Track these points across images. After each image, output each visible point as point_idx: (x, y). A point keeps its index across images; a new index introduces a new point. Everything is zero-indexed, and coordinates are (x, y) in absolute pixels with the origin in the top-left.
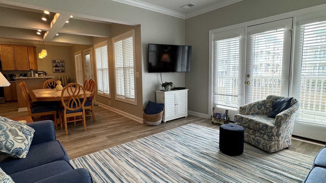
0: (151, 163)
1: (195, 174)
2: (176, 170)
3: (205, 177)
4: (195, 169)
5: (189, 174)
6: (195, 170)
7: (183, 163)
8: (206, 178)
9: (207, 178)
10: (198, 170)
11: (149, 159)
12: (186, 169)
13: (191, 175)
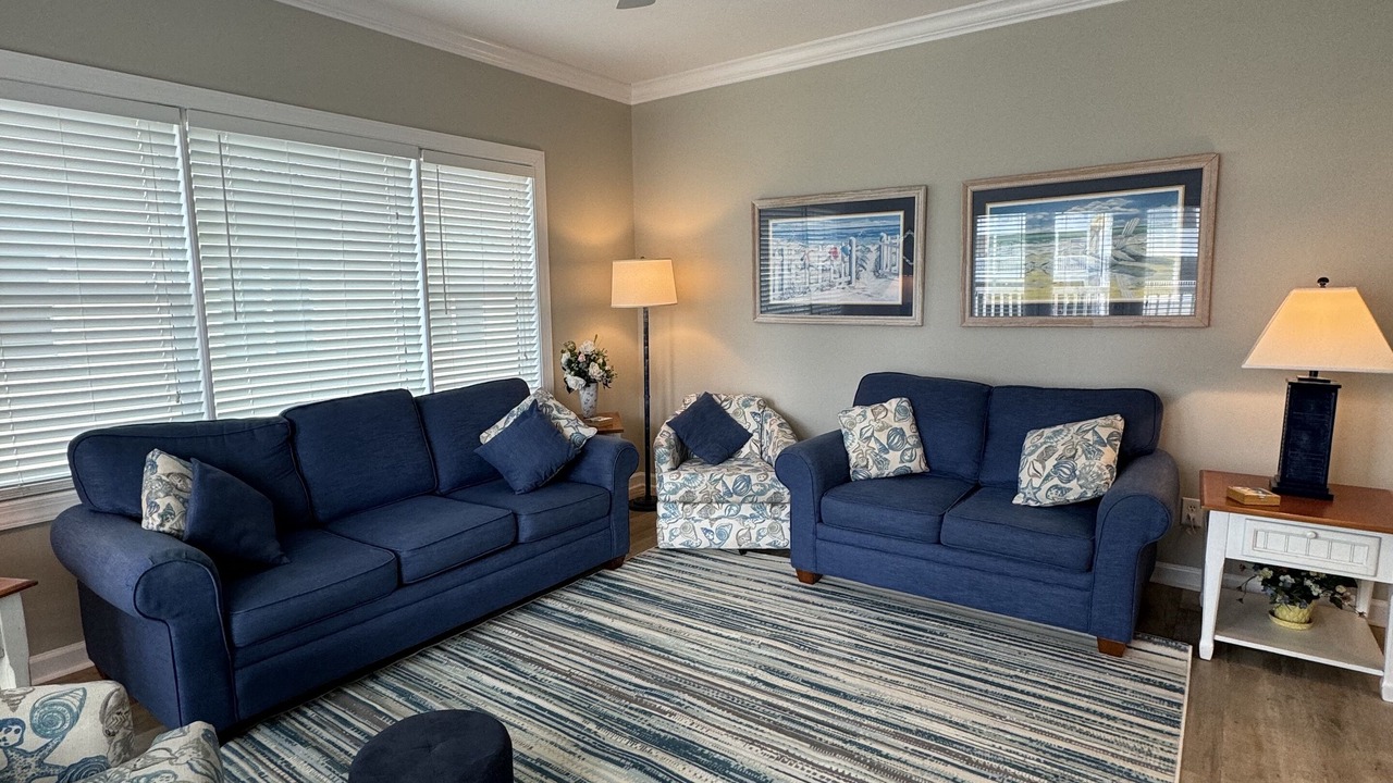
0: (855, 734)
1: (666, 716)
2: (741, 723)
3: (632, 712)
4: (669, 736)
5: (688, 710)
6: (669, 733)
7: (722, 758)
8: (631, 708)
9: (627, 710)
10: (658, 732)
11: (879, 753)
12: (704, 731)
13: (682, 708)
